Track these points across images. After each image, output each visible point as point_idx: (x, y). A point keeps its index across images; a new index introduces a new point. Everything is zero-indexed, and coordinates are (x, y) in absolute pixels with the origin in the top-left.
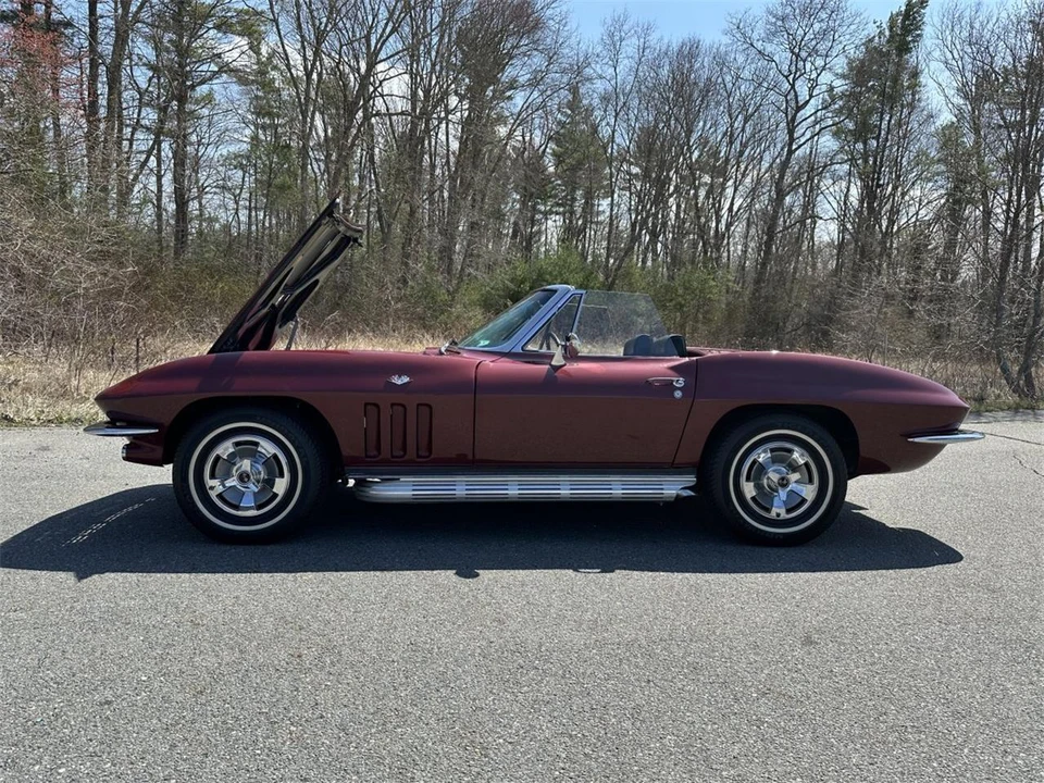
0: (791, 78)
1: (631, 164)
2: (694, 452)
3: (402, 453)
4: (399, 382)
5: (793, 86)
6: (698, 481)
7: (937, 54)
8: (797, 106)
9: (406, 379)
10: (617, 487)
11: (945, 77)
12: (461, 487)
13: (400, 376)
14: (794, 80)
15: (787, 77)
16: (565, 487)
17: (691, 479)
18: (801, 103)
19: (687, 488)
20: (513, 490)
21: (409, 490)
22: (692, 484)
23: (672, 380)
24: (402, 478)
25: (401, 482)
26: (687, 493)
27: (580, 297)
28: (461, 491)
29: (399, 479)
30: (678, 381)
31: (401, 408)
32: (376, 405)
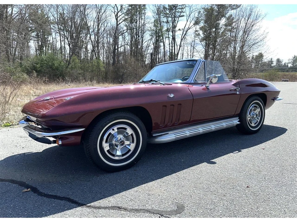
3: (171, 123)
19: (238, 121)
20: (201, 130)
21: (173, 137)
22: (239, 120)
23: (236, 89)
24: (170, 133)
25: (169, 134)
26: (239, 123)
27: (205, 63)
28: (188, 133)
29: (168, 133)
30: (238, 89)
31: (173, 106)
32: (166, 106)
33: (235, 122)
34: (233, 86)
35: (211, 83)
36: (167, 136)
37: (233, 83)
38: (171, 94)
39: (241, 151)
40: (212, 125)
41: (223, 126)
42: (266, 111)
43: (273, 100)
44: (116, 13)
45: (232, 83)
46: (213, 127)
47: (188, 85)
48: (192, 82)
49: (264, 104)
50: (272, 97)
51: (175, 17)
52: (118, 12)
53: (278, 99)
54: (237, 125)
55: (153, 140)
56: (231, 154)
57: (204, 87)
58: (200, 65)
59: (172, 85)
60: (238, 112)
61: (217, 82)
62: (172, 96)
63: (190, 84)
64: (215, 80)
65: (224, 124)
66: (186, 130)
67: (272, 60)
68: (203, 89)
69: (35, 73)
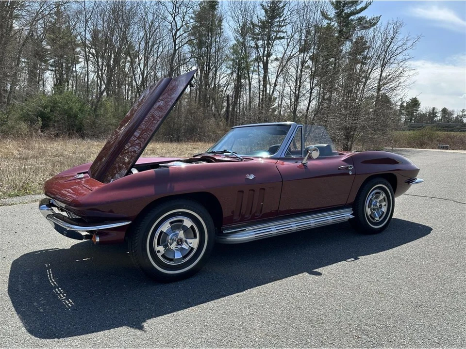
0: (173, 15)
1: (91, 48)
3: (249, 216)
5: (174, 19)
7: (229, 13)
8: (177, 29)
11: (232, 23)
14: (175, 16)
15: (172, 15)
17: (351, 210)
18: (178, 28)
19: (351, 214)
20: (294, 226)
21: (253, 235)
22: (352, 212)
23: (348, 167)
24: (247, 229)
25: (248, 231)
26: (352, 217)
27: (302, 128)
28: (274, 230)
29: (245, 230)
30: (351, 167)
31: (252, 192)
32: (242, 192)
33: (347, 214)
34: (343, 162)
35: (310, 158)
36: (244, 234)
37: (343, 159)
38: (250, 175)
39: (358, 259)
40: (310, 219)
41: (327, 221)
42: (396, 199)
43: (407, 183)
44: (174, 32)
45: (342, 157)
46: (312, 221)
47: (275, 161)
48: (283, 156)
49: (392, 189)
50: (406, 179)
51: (269, 38)
52: (178, 30)
53: (417, 181)
54: (350, 220)
55: (223, 239)
56: (344, 262)
57: (300, 164)
58: (295, 132)
59: (253, 159)
60: (352, 200)
61: (320, 157)
62: (252, 177)
63: (278, 159)
64: (315, 154)
65: (330, 218)
66: (272, 226)
67: (435, 110)
68: (299, 167)
69: (40, 121)
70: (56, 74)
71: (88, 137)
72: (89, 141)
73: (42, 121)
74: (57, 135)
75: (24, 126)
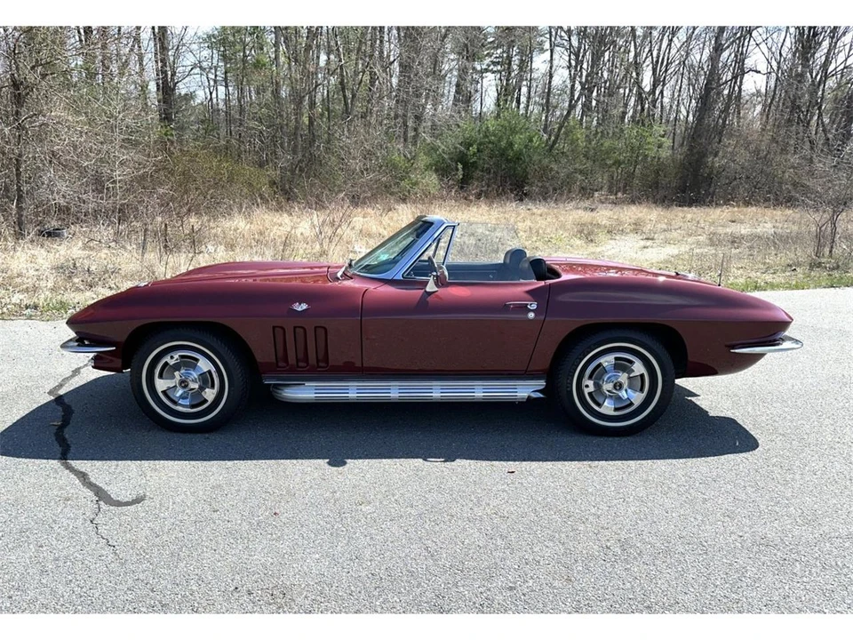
2: (544, 362)
3: (305, 365)
4: (300, 309)
6: (546, 385)
9: (304, 306)
10: (479, 391)
12: (353, 391)
13: (300, 304)
16: (437, 391)
17: (541, 384)
19: (537, 391)
20: (394, 393)
21: (312, 393)
22: (542, 388)
23: (527, 304)
24: (307, 384)
26: (537, 395)
28: (353, 394)
29: (304, 384)
30: (532, 304)
31: (302, 330)
33: (524, 390)
40: (437, 386)
43: (728, 349)
58: (435, 236)
63: (389, 281)
66: (353, 386)
69: (460, 170)
70: (500, 79)
71: (531, 198)
72: (530, 206)
73: (463, 169)
74: (478, 196)
75: (432, 180)
